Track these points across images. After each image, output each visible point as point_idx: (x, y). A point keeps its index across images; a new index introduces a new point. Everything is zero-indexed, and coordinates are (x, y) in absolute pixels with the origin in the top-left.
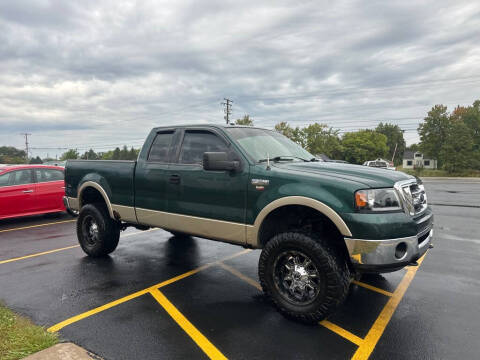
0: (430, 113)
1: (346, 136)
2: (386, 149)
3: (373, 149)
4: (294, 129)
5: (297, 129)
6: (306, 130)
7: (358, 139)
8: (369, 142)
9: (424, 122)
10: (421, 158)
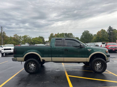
0: (51, 35)
1: (33, 39)
2: (42, 42)
3: (39, 42)
4: (20, 36)
5: (21, 36)
6: (23, 37)
7: (36, 39)
8: (39, 40)
9: (50, 36)
10: (49, 44)
